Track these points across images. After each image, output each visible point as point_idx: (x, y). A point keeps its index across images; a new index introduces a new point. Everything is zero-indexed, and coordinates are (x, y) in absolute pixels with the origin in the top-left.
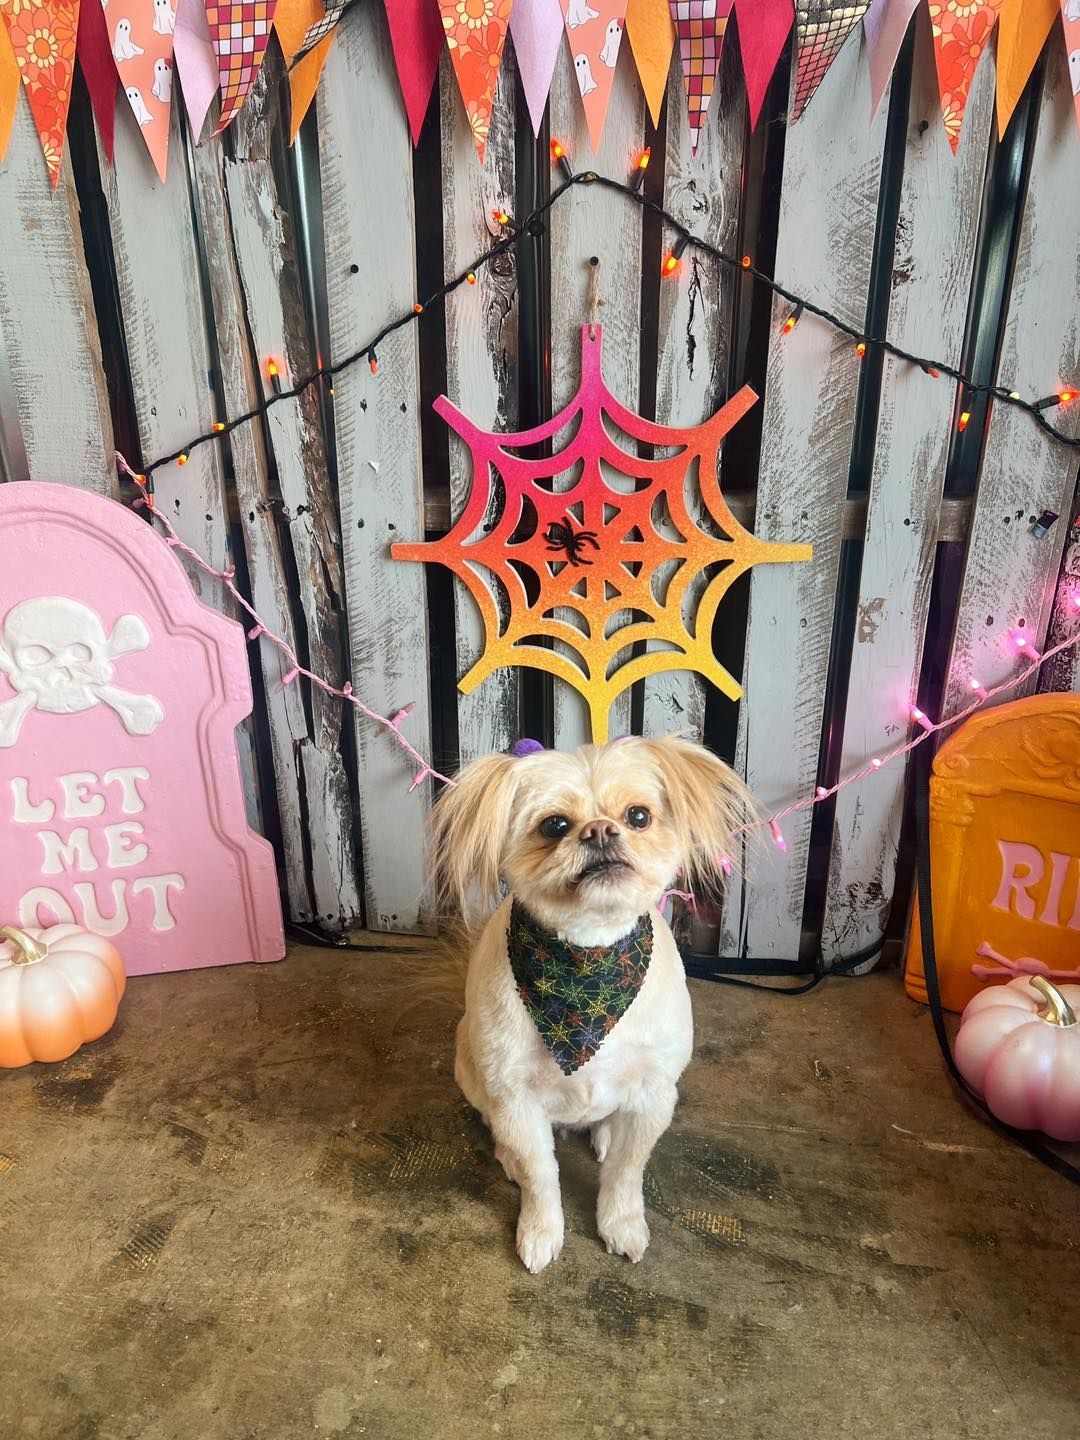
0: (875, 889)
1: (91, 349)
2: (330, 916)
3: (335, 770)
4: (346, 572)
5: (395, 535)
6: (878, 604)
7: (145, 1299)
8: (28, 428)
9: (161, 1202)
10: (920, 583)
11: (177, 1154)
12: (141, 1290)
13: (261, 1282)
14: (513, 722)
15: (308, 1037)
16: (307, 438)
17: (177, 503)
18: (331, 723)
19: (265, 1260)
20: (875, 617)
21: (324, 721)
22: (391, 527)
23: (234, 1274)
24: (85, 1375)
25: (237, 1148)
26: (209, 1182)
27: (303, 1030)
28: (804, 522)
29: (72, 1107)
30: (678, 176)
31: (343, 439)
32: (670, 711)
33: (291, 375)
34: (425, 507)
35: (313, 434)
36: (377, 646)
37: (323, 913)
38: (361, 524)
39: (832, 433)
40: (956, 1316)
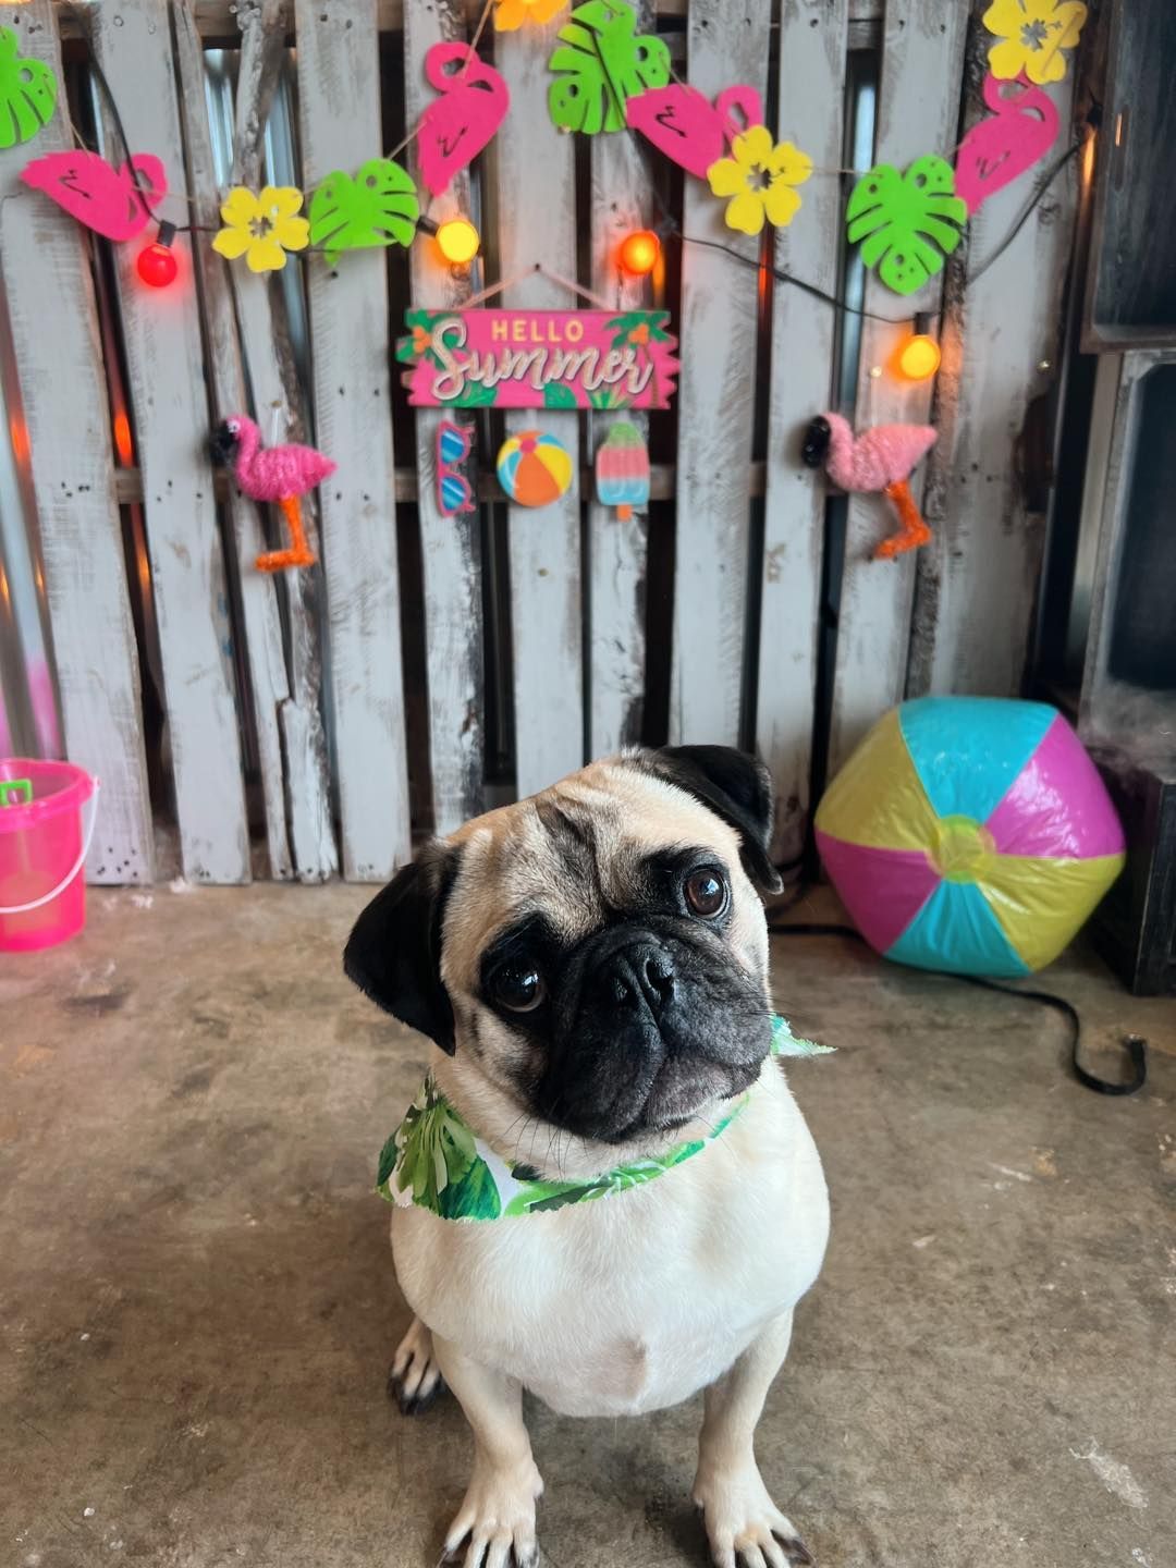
0: (794, 802)
1: (93, 346)
2: (310, 871)
3: (314, 728)
4: (326, 541)
5: (370, 505)
6: (781, 549)
7: (202, 1117)
8: (33, 419)
9: (200, 1062)
10: (812, 529)
11: (206, 1033)
12: (197, 1114)
13: (303, 1100)
14: (477, 672)
15: (306, 954)
16: (291, 420)
17: (170, 484)
18: (311, 683)
19: (302, 1089)
20: (779, 560)
21: (304, 681)
22: (366, 498)
23: (279, 1098)
24: (162, 1164)
25: (261, 1026)
26: (239, 1048)
27: (300, 950)
28: (718, 482)
29: (97, 1013)
30: (602, 200)
31: (325, 421)
32: (614, 652)
33: (277, 367)
34: (396, 483)
35: (296, 417)
36: (354, 608)
37: (302, 867)
38: (339, 497)
39: (736, 406)
40: (879, 1071)
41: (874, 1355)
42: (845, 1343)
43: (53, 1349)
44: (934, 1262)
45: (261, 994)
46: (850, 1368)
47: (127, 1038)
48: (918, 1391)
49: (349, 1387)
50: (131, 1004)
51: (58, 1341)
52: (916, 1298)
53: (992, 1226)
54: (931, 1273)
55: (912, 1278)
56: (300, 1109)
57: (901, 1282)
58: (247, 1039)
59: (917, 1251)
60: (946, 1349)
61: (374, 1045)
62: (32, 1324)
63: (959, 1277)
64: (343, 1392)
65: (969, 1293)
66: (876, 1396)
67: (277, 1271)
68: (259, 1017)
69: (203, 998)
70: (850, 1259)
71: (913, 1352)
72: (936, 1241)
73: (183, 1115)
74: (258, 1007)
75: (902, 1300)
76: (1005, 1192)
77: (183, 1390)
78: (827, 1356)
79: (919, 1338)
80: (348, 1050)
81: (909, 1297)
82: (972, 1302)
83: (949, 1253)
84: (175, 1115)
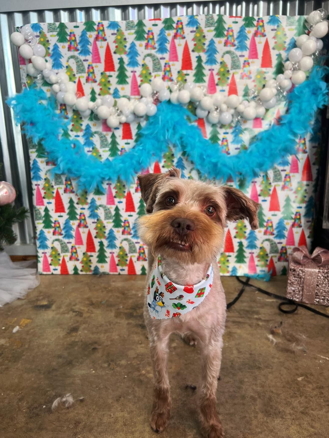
41: (290, 414)
42: (280, 410)
43: (35, 410)
44: (304, 385)
45: (92, 304)
46: (284, 418)
47: (53, 317)
48: (305, 425)
49: (127, 423)
50: (54, 307)
51: (36, 408)
52: (301, 396)
53: (321, 374)
54: (304, 389)
55: (299, 390)
56: (105, 338)
57: (296, 391)
58: (89, 317)
59: (299, 381)
60: (312, 412)
61: (126, 319)
62: (28, 403)
63: (313, 389)
64: (125, 425)
65: (317, 394)
66: (293, 427)
67: (102, 387)
68: (92, 311)
69: (74, 305)
70: (278, 384)
71: (302, 413)
72: (304, 378)
73: (70, 339)
74: (91, 308)
75: (297, 397)
76: (324, 363)
77: (75, 424)
78: (275, 414)
79: (303, 408)
80: (118, 320)
81: (299, 396)
82: (318, 397)
83: (309, 382)
84: (68, 339)
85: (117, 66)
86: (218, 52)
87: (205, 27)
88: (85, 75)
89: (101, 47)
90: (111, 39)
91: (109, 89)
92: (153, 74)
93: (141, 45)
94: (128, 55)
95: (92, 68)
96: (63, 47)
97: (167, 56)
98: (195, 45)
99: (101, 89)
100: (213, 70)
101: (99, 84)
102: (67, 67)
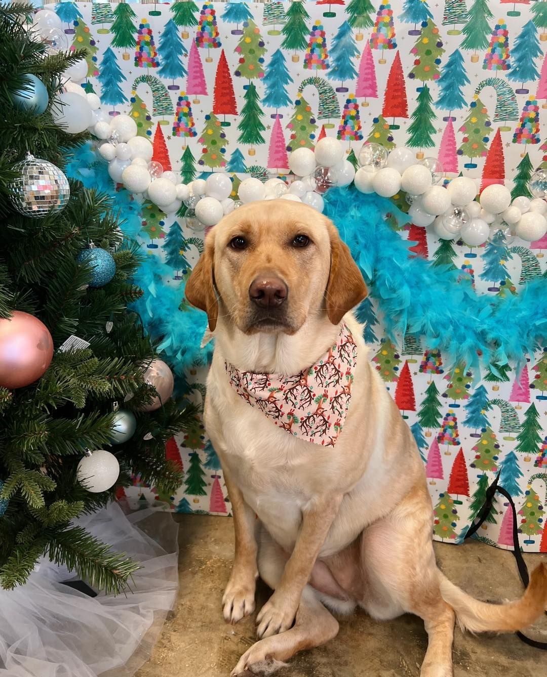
85: (241, 102)
86: (468, 81)
87: (444, 24)
88: (172, 119)
89: (209, 60)
90: (230, 43)
91: (223, 151)
92: (319, 123)
93: (295, 59)
94: (266, 79)
95: (188, 104)
96: (126, 57)
97: (351, 84)
98: (417, 62)
99: (205, 151)
100: (454, 119)
101: (201, 140)
102: (133, 100)
